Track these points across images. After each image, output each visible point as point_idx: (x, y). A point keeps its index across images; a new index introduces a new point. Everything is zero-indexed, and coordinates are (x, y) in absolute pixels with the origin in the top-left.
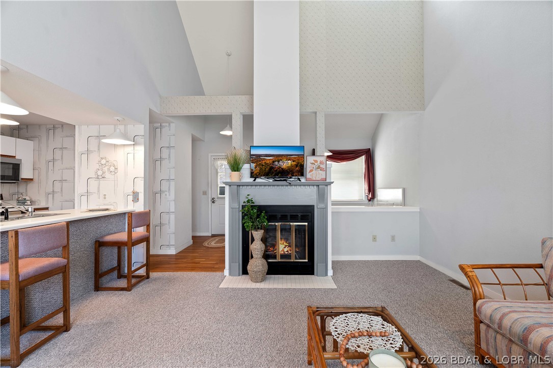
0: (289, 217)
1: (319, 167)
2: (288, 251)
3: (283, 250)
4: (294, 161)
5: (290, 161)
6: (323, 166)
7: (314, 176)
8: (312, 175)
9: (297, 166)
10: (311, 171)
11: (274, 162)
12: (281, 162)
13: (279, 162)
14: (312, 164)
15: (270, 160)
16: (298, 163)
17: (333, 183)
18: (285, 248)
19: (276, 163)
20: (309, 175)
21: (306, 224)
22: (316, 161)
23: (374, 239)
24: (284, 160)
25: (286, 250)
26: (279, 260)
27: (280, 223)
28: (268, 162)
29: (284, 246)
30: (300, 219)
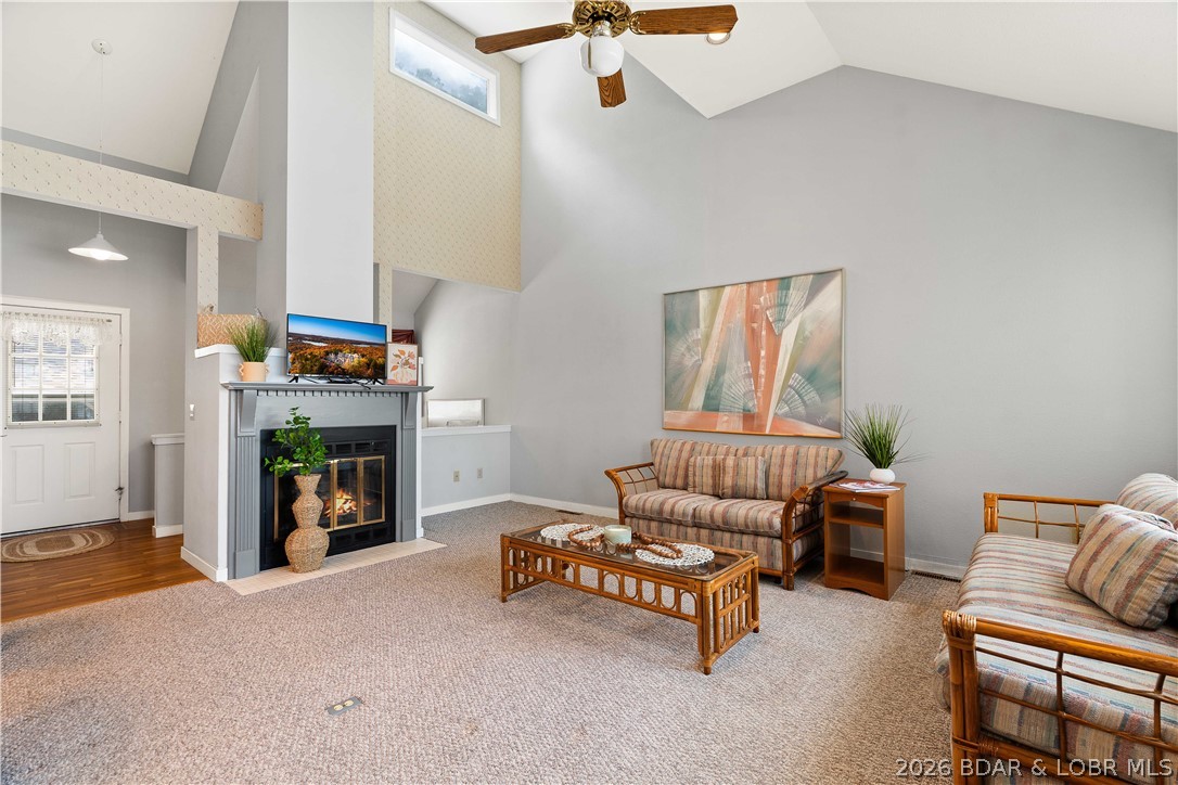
0: (353, 447)
1: (407, 363)
2: (350, 508)
3: (341, 508)
4: (363, 356)
5: (355, 355)
6: (413, 361)
7: (399, 376)
8: (396, 375)
9: (368, 365)
10: (395, 368)
11: (327, 353)
12: (340, 355)
13: (336, 354)
14: (396, 356)
15: (320, 348)
16: (371, 360)
17: (432, 388)
18: (345, 503)
19: (332, 356)
20: (390, 375)
21: (383, 457)
22: (403, 353)
23: (457, 477)
24: (346, 351)
25: (346, 506)
26: (336, 528)
27: (336, 461)
28: (317, 352)
29: (343, 501)
30: (372, 452)
